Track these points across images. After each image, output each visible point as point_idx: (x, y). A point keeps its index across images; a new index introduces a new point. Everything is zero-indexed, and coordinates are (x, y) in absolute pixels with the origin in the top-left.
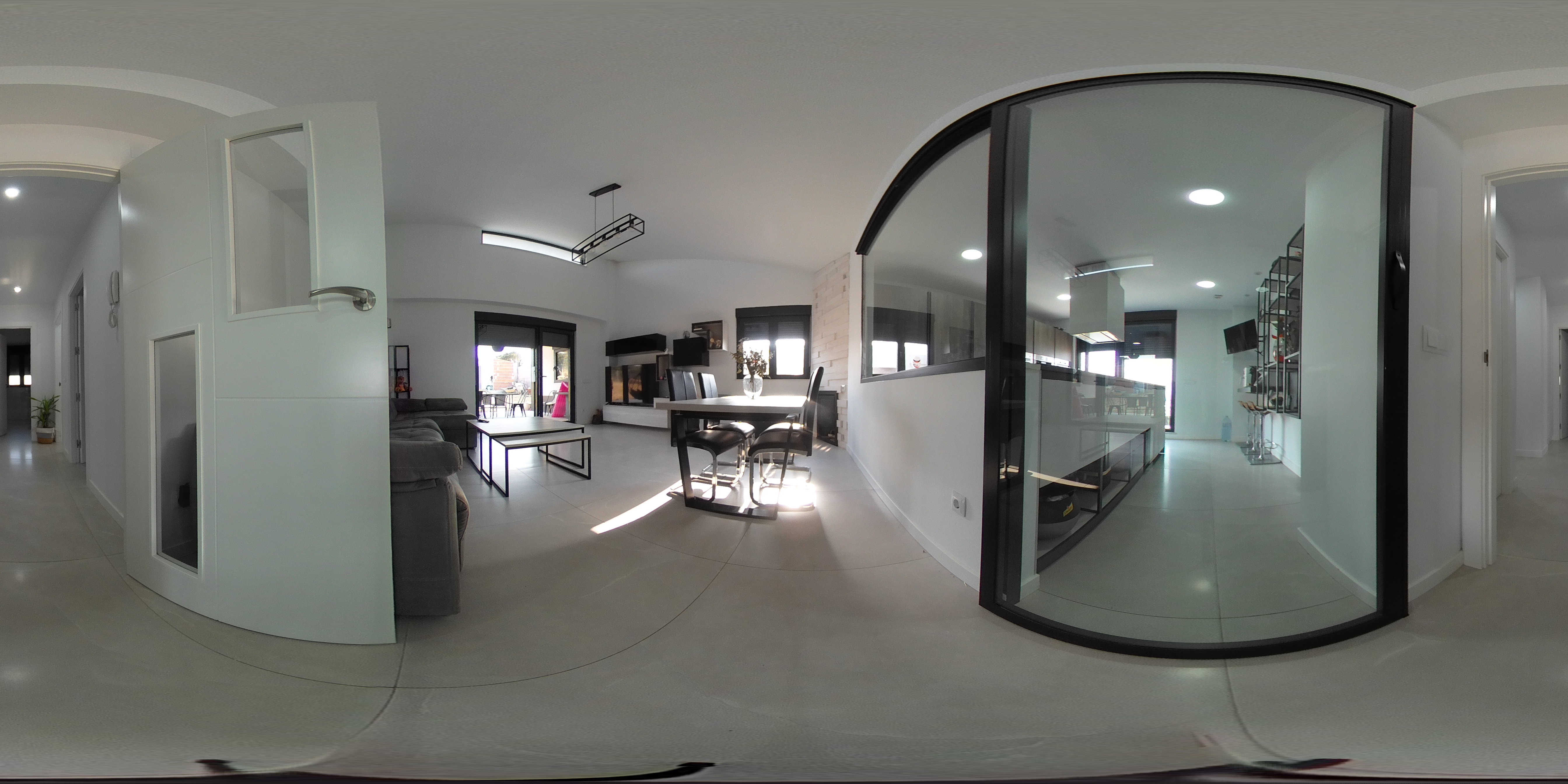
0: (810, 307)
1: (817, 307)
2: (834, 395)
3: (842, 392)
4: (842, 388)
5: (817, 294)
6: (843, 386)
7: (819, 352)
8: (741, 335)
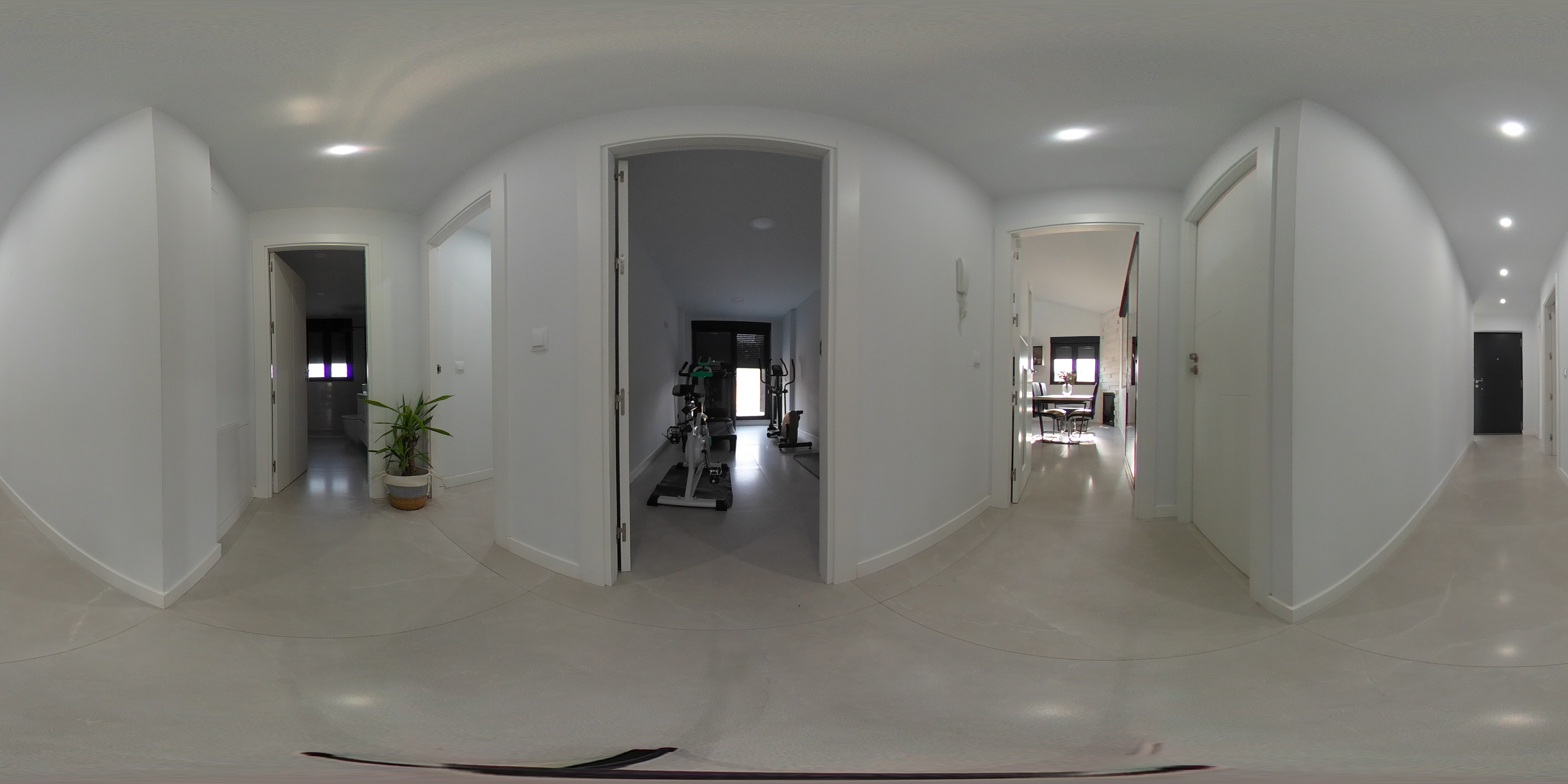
0: (1099, 337)
1: (1103, 338)
2: (1112, 395)
3: (1117, 393)
4: (1117, 391)
5: (1103, 329)
6: (1117, 390)
7: (1104, 368)
8: (1053, 357)
